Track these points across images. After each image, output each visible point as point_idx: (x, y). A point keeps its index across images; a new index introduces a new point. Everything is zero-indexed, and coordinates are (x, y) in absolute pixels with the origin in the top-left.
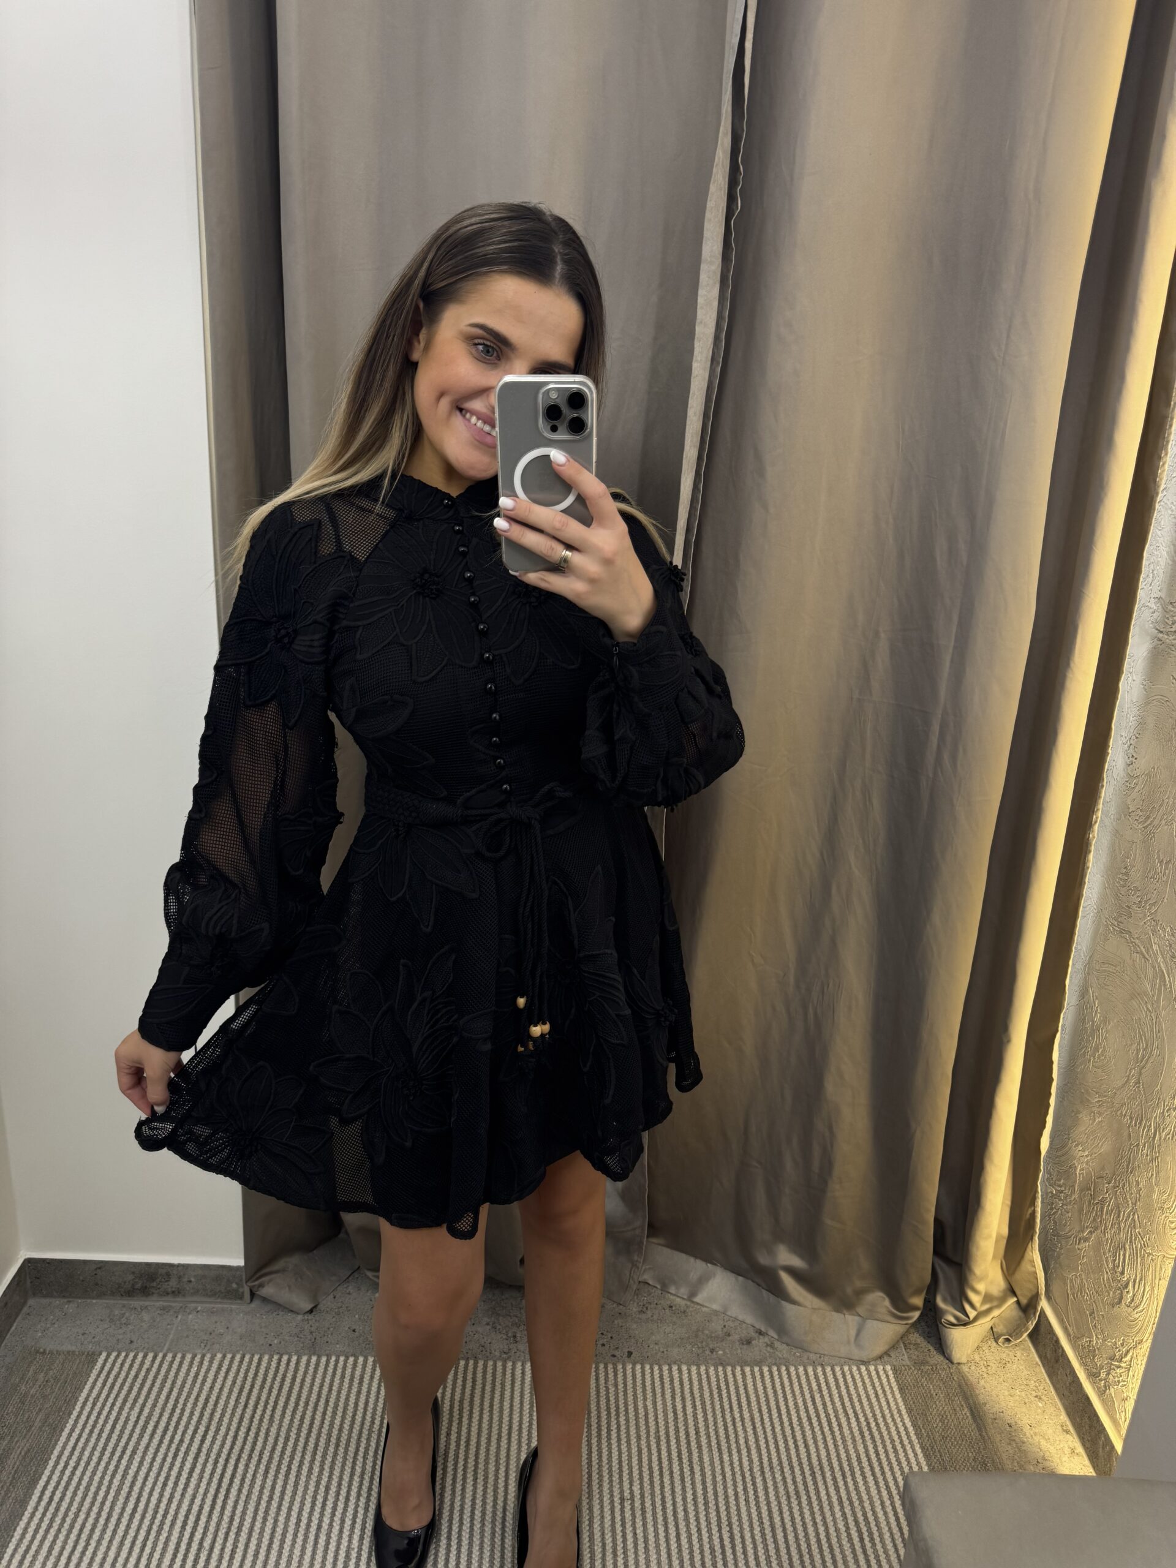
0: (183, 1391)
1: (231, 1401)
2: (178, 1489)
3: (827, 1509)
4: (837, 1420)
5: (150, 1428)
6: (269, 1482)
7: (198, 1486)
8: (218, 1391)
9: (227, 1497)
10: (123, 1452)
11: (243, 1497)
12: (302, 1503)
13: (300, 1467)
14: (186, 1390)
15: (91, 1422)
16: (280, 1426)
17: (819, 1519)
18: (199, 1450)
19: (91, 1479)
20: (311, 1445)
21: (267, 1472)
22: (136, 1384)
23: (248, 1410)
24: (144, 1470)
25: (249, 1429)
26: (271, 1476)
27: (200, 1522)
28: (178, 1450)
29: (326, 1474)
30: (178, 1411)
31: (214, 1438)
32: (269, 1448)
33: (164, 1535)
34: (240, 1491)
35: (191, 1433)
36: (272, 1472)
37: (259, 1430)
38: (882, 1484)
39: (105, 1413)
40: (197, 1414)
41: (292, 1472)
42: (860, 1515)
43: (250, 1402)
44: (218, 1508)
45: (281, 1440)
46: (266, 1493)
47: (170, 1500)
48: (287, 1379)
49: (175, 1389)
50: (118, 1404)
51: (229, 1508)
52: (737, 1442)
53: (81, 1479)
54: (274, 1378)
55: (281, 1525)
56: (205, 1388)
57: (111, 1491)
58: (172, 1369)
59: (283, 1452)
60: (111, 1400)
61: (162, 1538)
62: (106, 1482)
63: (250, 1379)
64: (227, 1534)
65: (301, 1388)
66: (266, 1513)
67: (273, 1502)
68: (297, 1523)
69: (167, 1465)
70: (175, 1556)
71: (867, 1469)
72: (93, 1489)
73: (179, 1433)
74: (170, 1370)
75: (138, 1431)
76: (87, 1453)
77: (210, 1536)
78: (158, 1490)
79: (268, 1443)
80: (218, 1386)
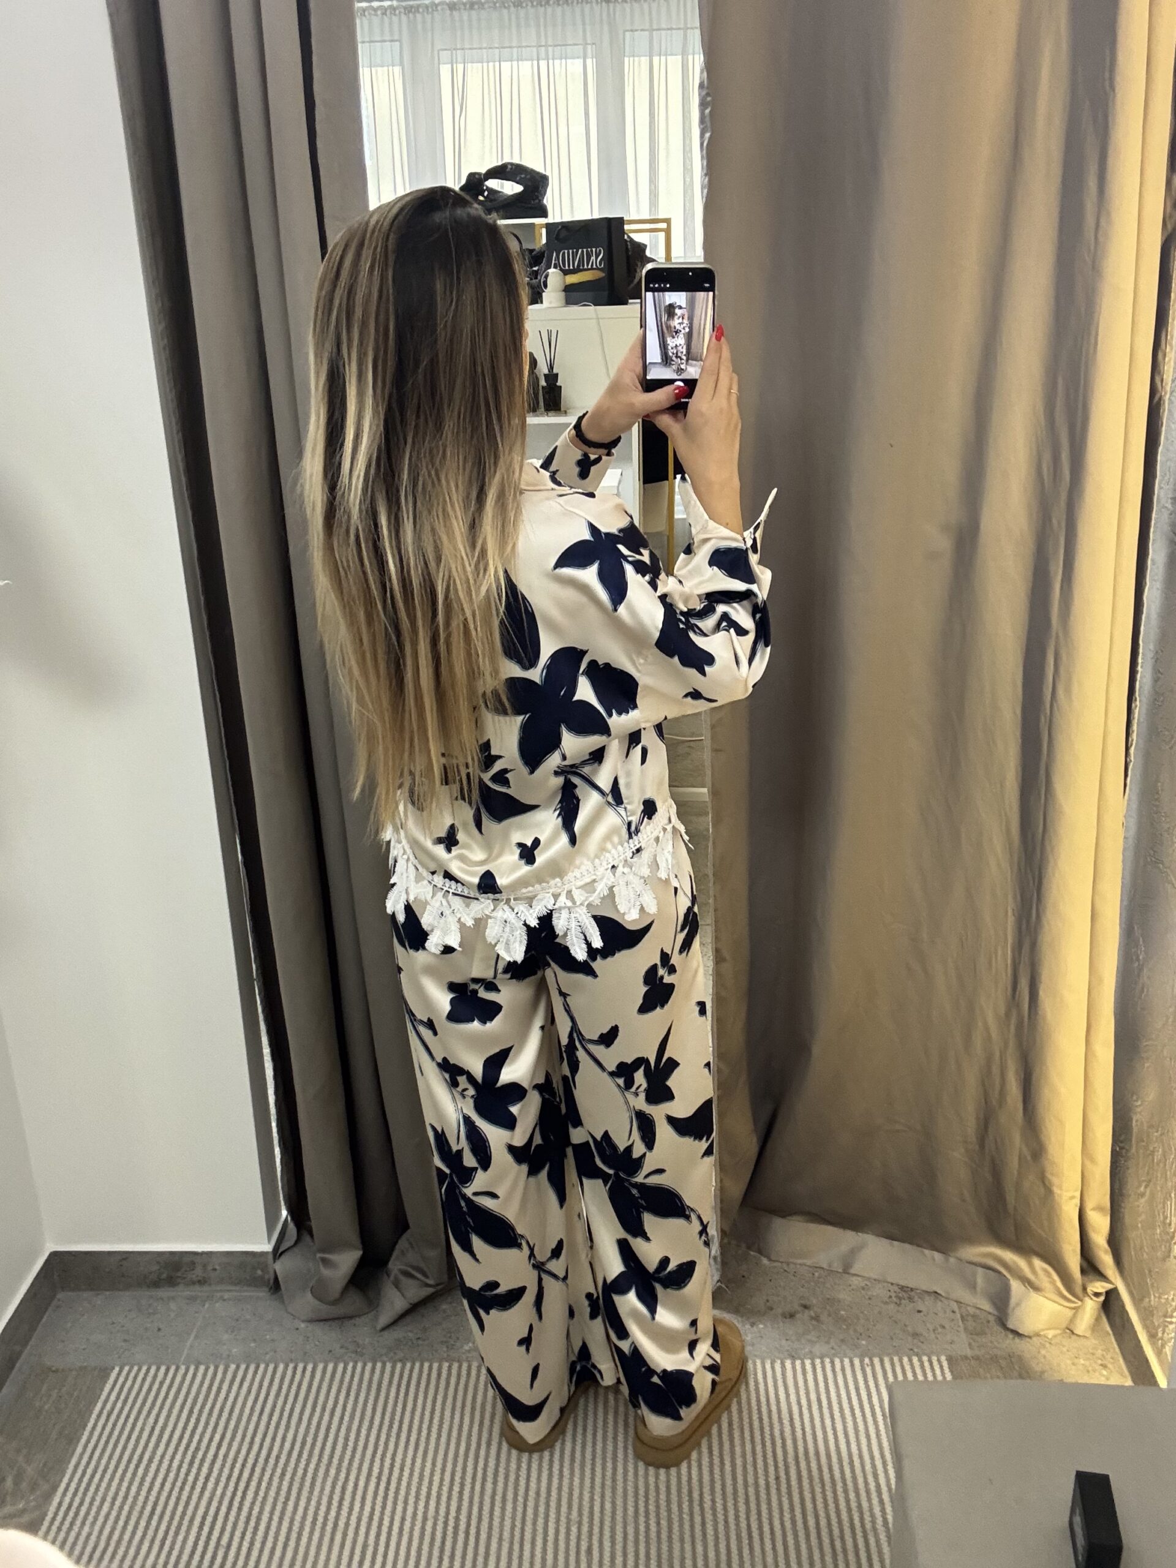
0: (197, 1400)
1: (246, 1409)
5: (166, 1436)
8: (232, 1399)
9: (243, 1499)
10: (140, 1461)
19: (109, 1486)
20: (328, 1449)
23: (263, 1418)
26: (287, 1479)
27: (217, 1523)
31: (230, 1445)
35: (206, 1442)
36: (288, 1475)
37: (275, 1436)
39: (120, 1424)
40: (212, 1423)
41: (308, 1474)
43: (266, 1409)
45: (298, 1445)
46: (283, 1494)
49: (189, 1399)
53: (98, 1486)
56: (220, 1397)
58: (185, 1383)
59: (299, 1456)
63: (265, 1387)
67: (290, 1502)
70: (192, 1554)
72: (111, 1495)
73: (195, 1441)
75: (154, 1440)
79: (285, 1448)
80: (232, 1395)
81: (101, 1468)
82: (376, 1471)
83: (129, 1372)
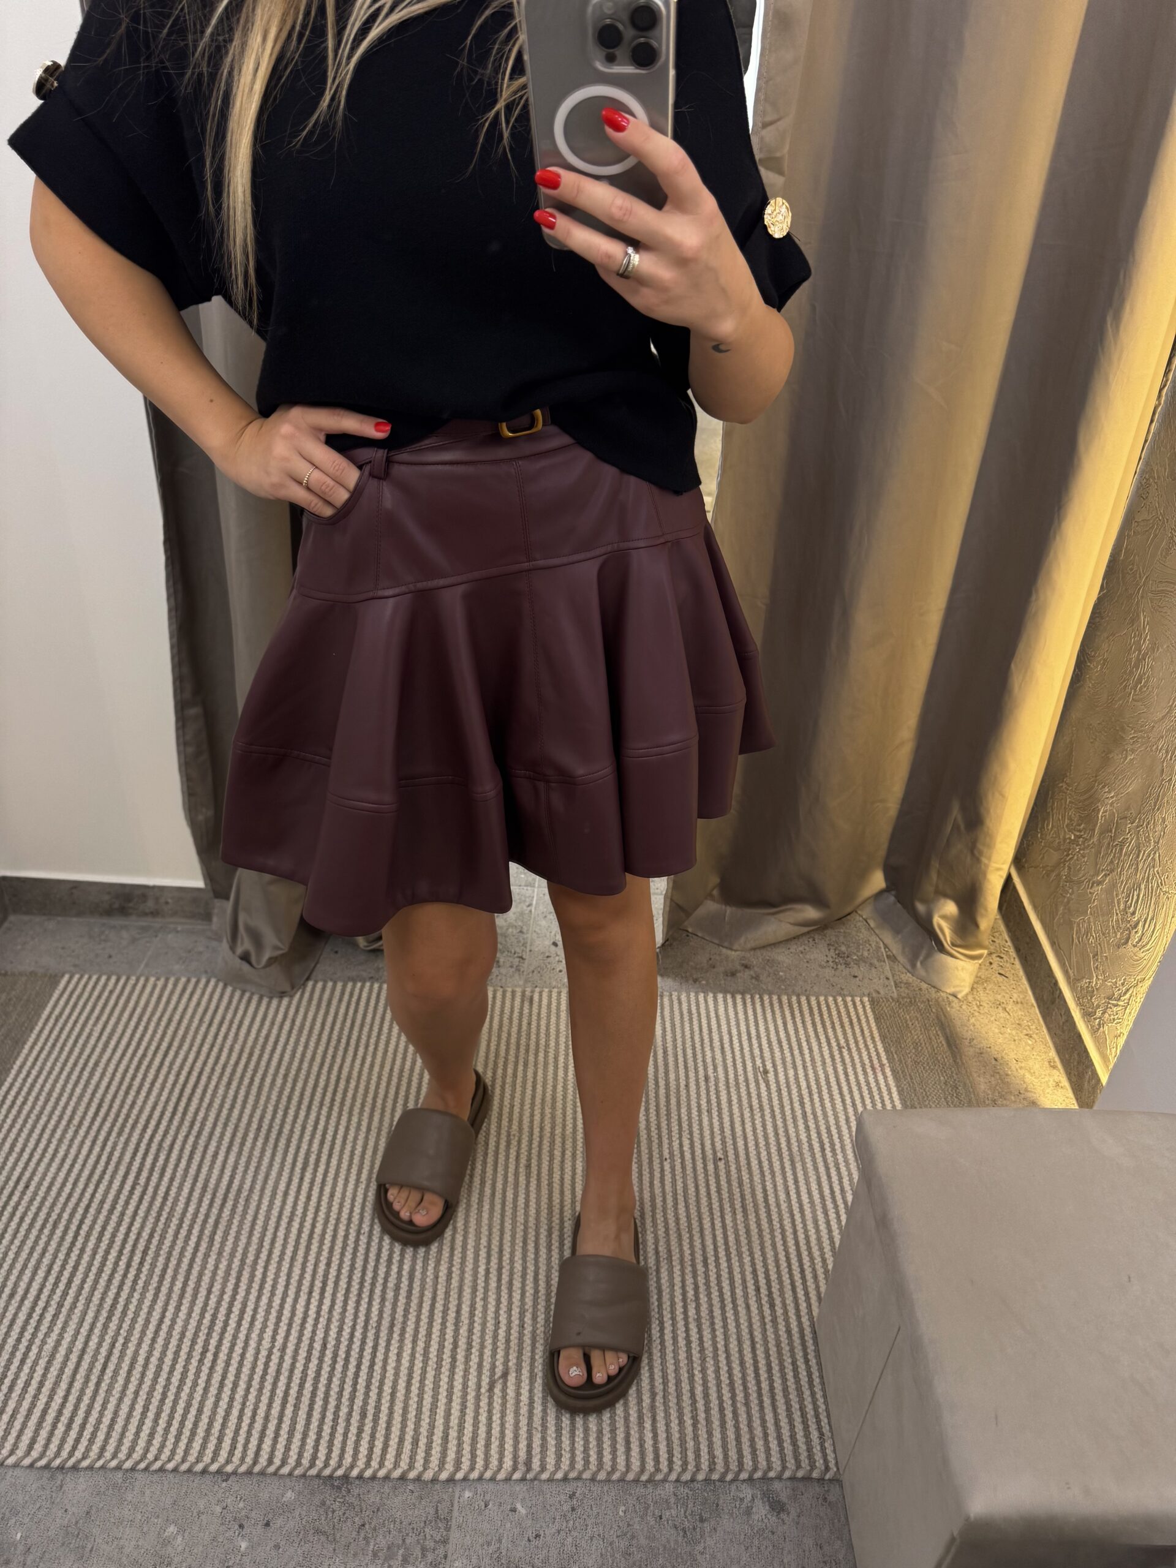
2: (140, 1096)
3: (790, 1122)
4: (808, 1044)
5: (113, 1043)
6: (231, 1093)
7: (160, 1095)
8: (181, 1011)
9: (188, 1104)
10: (86, 1064)
11: (205, 1105)
12: (264, 1111)
14: (149, 1010)
15: (53, 1036)
17: (781, 1131)
19: (54, 1086)
21: (229, 1084)
22: (99, 1004)
24: (106, 1080)
25: (212, 1046)
26: (233, 1088)
28: (140, 1063)
29: (289, 1085)
30: (141, 1028)
31: (177, 1053)
32: (232, 1062)
33: (125, 1135)
34: (202, 1099)
35: (153, 1050)
38: (848, 1101)
39: (67, 1029)
40: (160, 1032)
41: (254, 1086)
42: (823, 1128)
44: (179, 1115)
45: (245, 1055)
46: (228, 1102)
47: (132, 1107)
49: (138, 1009)
50: (81, 1021)
51: (190, 1115)
52: (704, 1061)
53: (43, 1086)
55: (241, 1130)
56: (168, 1009)
59: (246, 1067)
60: (73, 1018)
61: (122, 1139)
62: (68, 1090)
63: (214, 1003)
64: (187, 1137)
66: (227, 1119)
67: (234, 1110)
68: (258, 1128)
69: (129, 1075)
71: (835, 1088)
72: (55, 1095)
73: (142, 1048)
75: (100, 1045)
76: (49, 1064)
77: (169, 1139)
78: (119, 1097)
79: (231, 1059)
81: (47, 1068)
82: (322, 1083)
83: (80, 980)
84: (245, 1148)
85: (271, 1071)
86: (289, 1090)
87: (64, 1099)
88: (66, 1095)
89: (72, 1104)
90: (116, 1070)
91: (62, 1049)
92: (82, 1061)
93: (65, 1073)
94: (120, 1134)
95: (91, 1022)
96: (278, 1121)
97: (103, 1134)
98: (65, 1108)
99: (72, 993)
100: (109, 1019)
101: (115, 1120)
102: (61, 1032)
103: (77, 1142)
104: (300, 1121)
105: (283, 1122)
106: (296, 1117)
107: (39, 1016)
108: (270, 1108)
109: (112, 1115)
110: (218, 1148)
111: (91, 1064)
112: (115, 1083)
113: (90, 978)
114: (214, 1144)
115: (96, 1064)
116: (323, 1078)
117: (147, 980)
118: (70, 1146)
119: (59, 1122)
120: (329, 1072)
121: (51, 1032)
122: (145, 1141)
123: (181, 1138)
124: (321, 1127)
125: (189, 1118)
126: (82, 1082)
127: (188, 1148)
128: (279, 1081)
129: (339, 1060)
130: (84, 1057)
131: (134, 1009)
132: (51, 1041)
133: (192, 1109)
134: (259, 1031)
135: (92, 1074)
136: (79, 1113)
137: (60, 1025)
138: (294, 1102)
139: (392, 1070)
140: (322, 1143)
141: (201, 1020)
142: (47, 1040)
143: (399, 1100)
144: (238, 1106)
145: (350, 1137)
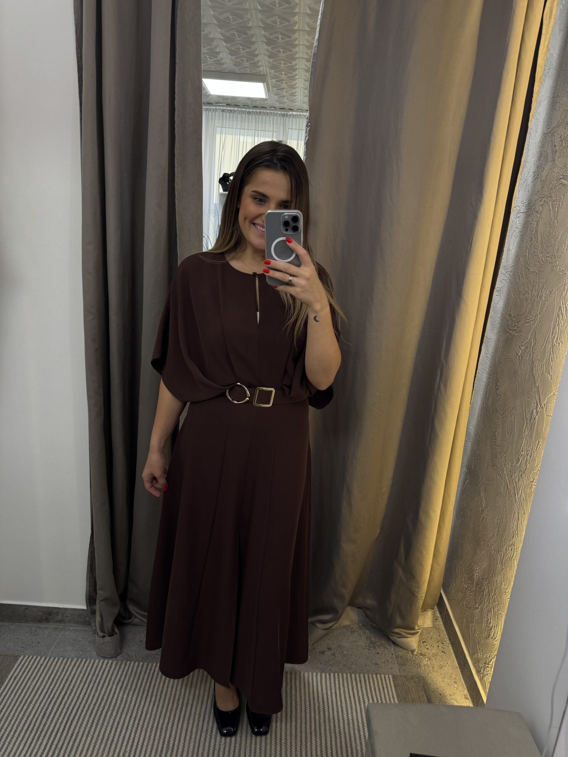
0: (57, 675)
1: (78, 680)
2: (49, 720)
5: (40, 691)
6: (92, 719)
7: (58, 719)
8: (73, 675)
9: (71, 724)
10: (26, 702)
11: (79, 725)
12: (106, 729)
13: (107, 712)
14: (58, 674)
15: (12, 688)
16: (100, 693)
18: (61, 702)
20: (113, 703)
21: (91, 714)
22: (35, 671)
23: (86, 685)
24: (34, 711)
25: (85, 694)
26: (93, 716)
27: (57, 736)
28: (51, 701)
29: (119, 716)
30: (53, 684)
31: (69, 697)
32: (93, 703)
33: (40, 741)
34: (77, 722)
35: (58, 694)
36: (93, 714)
37: (90, 694)
39: (19, 684)
40: (62, 686)
41: (103, 714)
43: (87, 681)
44: (66, 730)
45: (100, 700)
46: (90, 723)
47: (45, 725)
48: (105, 671)
49: (53, 674)
50: (26, 680)
51: (71, 730)
54: (100, 671)
55: (95, 739)
56: (67, 674)
57: (18, 720)
58: (53, 665)
59: (100, 705)
60: (23, 678)
62: (16, 716)
63: (88, 670)
64: (69, 742)
65: (112, 675)
66: (89, 733)
67: (92, 728)
68: (102, 738)
70: (44, 750)
73: (53, 694)
74: (52, 665)
75: (34, 693)
77: (61, 743)
78: (39, 719)
79: (93, 701)
80: (73, 673)
82: (134, 714)
83: (28, 658)
84: (96, 749)
85: (111, 708)
86: (118, 718)
87: (13, 721)
88: (15, 718)
89: (17, 723)
90: (39, 706)
91: (16, 694)
92: (24, 701)
93: (16, 707)
94: (38, 740)
95: (30, 680)
96: (112, 735)
97: (30, 740)
98: (13, 725)
99: (23, 665)
100: (39, 679)
101: (36, 732)
102: (16, 686)
103: (17, 744)
104: (122, 735)
105: (115, 735)
106: (121, 732)
107: (7, 677)
108: (109, 728)
109: (35, 730)
110: (83, 748)
111: (28, 702)
112: (38, 713)
113: (32, 658)
114: (81, 746)
115: (31, 702)
116: (135, 712)
117: (59, 659)
118: (14, 746)
119: (10, 733)
120: (138, 710)
121: (11, 685)
122: (49, 744)
123: (66, 742)
124: (132, 738)
125: (70, 732)
126: (23, 711)
127: (69, 747)
128: (114, 713)
129: (142, 703)
130: (26, 698)
131: (51, 674)
132: (11, 690)
133: (73, 727)
134: (107, 687)
135: (28, 707)
136: (20, 728)
137: (16, 682)
138: (120, 725)
139: (167, 709)
140: (132, 746)
141: (81, 681)
142: (9, 689)
143: (169, 725)
144: (94, 726)
145: (145, 744)
